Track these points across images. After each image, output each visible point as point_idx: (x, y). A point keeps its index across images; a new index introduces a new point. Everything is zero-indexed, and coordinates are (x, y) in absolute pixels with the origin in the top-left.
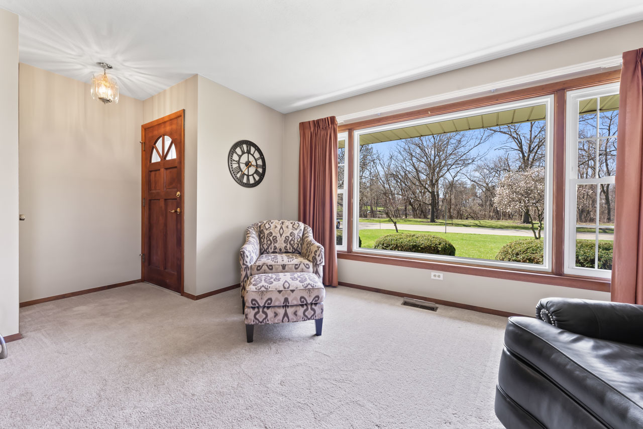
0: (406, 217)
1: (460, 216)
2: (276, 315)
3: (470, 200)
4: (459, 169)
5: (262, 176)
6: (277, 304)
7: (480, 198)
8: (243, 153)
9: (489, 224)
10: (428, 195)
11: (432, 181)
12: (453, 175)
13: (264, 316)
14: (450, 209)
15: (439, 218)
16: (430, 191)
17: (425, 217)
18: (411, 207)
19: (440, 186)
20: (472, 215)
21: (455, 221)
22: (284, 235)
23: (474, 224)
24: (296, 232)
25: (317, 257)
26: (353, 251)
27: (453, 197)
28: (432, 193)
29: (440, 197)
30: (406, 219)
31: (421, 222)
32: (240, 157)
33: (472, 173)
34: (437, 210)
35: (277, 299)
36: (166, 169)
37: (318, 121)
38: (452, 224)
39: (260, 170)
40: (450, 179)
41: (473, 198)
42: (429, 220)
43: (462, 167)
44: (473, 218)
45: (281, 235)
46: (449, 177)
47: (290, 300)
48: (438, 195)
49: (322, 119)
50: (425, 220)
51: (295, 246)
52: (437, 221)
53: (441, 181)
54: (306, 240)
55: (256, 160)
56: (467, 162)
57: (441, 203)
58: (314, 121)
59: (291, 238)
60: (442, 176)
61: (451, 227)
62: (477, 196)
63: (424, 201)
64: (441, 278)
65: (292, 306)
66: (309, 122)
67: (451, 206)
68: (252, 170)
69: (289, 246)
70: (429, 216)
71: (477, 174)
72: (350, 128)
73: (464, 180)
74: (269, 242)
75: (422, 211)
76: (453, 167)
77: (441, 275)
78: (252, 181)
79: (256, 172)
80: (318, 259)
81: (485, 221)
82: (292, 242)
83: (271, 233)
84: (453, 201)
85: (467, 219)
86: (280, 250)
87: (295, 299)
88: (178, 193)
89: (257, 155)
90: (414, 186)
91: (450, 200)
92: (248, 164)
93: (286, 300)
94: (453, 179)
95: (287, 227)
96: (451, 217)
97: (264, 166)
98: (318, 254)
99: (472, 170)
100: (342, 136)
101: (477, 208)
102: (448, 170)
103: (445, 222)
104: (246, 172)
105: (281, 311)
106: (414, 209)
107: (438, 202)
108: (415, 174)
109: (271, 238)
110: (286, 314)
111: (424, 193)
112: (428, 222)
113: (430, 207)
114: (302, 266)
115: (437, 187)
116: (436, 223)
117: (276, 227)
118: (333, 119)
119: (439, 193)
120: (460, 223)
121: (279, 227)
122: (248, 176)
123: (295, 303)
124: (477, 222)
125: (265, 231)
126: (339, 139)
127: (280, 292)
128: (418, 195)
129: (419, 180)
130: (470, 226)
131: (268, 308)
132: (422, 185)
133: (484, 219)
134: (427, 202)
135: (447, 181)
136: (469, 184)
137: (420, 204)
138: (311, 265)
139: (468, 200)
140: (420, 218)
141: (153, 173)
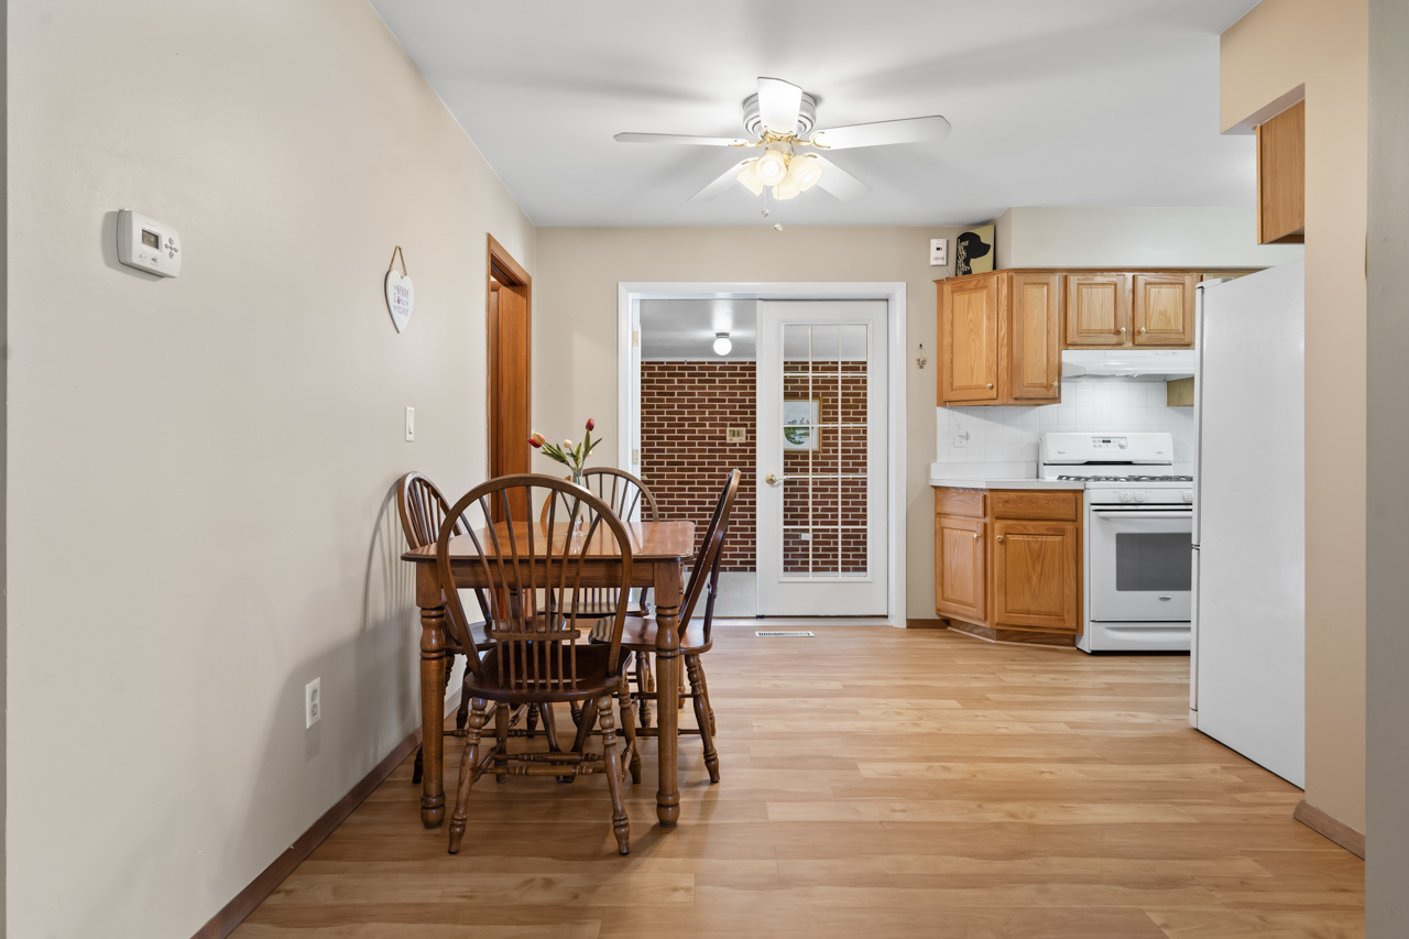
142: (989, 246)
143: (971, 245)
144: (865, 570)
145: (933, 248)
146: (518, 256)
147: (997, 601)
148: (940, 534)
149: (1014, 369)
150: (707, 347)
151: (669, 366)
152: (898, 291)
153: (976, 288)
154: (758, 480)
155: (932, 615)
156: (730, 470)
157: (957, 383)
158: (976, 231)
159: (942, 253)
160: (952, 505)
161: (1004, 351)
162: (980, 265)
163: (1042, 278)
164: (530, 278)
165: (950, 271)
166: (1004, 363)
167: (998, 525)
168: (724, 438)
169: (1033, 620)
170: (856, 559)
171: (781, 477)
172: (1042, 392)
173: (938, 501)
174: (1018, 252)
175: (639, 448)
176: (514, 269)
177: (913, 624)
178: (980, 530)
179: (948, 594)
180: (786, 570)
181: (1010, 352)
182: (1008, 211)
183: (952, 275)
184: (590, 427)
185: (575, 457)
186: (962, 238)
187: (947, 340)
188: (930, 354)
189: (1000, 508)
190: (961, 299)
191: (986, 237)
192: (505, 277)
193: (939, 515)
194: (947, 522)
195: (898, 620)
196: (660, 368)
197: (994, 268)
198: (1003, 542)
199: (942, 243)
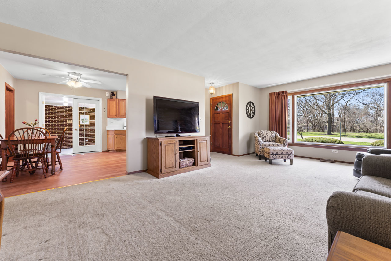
0: (308, 131)
1: (353, 130)
2: (279, 157)
3: (363, 118)
4: (352, 96)
5: (254, 114)
6: (279, 154)
7: (372, 116)
8: (249, 106)
9: (380, 136)
10: (325, 116)
11: (328, 106)
12: (346, 100)
13: (276, 157)
14: (344, 125)
15: (335, 132)
16: (327, 113)
17: (323, 131)
18: (311, 124)
19: (335, 109)
20: (364, 129)
21: (348, 134)
22: (268, 136)
23: (366, 136)
24: (273, 135)
25: (285, 142)
26: (295, 142)
27: (346, 116)
28: (329, 115)
29: (335, 116)
30: (307, 132)
31: (319, 134)
32: (249, 107)
33: (364, 99)
34: (333, 126)
35: (279, 152)
36: (223, 113)
37: (279, 93)
38: (346, 136)
39: (254, 112)
40: (344, 104)
41: (365, 116)
42: (327, 133)
43: (354, 95)
44: (364, 131)
45: (267, 136)
46: (343, 103)
47: (283, 153)
48: (333, 115)
49: (281, 92)
50: (323, 133)
51: (273, 140)
52: (333, 133)
53: (336, 106)
54: (277, 137)
55: (253, 108)
56: (358, 91)
57: (336, 121)
58: (277, 92)
59: (271, 137)
60: (336, 102)
61: (345, 138)
62: (369, 115)
63: (322, 120)
64: (337, 152)
65: (284, 155)
66: (275, 93)
67: (344, 123)
68: (252, 112)
69: (270, 139)
70: (327, 131)
71: (369, 99)
72: (293, 94)
73: (357, 104)
74: (263, 138)
75: (320, 127)
76: (346, 95)
77: (337, 151)
78: (252, 116)
79: (253, 113)
80: (285, 143)
81: (376, 133)
82: (272, 138)
83: (263, 135)
84: (347, 119)
85: (359, 132)
86: (267, 141)
87: (285, 153)
88: (230, 121)
89: (253, 106)
90: (313, 110)
91: (344, 119)
92: (251, 110)
93: (282, 153)
94: (347, 104)
95: (269, 133)
96: (345, 131)
97: (255, 110)
98: (285, 141)
99: (364, 96)
100: (290, 98)
101: (369, 124)
102: (342, 98)
103: (340, 134)
104: (250, 113)
105: (281, 156)
106: (314, 126)
107: (334, 120)
108: (315, 101)
109: (264, 136)
110: (282, 157)
111: (322, 114)
112: (326, 134)
113: (327, 124)
114: (280, 145)
115: (333, 110)
116: (332, 135)
117: (265, 133)
118: (286, 92)
119: (335, 114)
120: (352, 135)
121: (266, 133)
122: (251, 114)
123: (285, 154)
124: (369, 134)
125: (261, 134)
126: (288, 98)
127: (280, 150)
128: (317, 115)
129: (318, 106)
130: (362, 137)
131: (277, 155)
132: (320, 109)
133: (376, 132)
134: (324, 120)
135: (341, 105)
136: (362, 107)
137: (319, 122)
138: (283, 145)
139: (361, 118)
140: (318, 131)
141: (216, 115)
142: (115, 95)
143: (113, 94)
144: (95, 144)
145: (107, 94)
146: (11, 85)
147: (116, 146)
148: (108, 137)
149: (119, 113)
150: (62, 104)
151: (52, 106)
152: (101, 100)
153: (113, 101)
154: (73, 130)
155: (107, 150)
156: (65, 127)
157: (110, 114)
158: (114, 92)
159: (108, 95)
160: (110, 133)
161: (117, 110)
162: (114, 97)
163: (123, 100)
164: (14, 89)
165: (110, 97)
166: (117, 112)
167: (116, 135)
168: (67, 122)
169: (121, 148)
170: (93, 143)
171: (78, 129)
172: (123, 117)
173: (107, 132)
174: (119, 96)
175: (44, 124)
176: (11, 88)
177: (103, 151)
178: (113, 136)
179: (109, 146)
180: (79, 145)
181: (118, 110)
182: (118, 90)
183: (110, 98)
184: (36, 120)
185: (33, 125)
186: (112, 93)
187: (109, 108)
188: (106, 110)
189: (116, 133)
190: (111, 102)
191: (115, 93)
192: (8, 89)
193: (108, 134)
194: (109, 135)
195: (101, 151)
196: (49, 107)
197: (116, 98)
198: (117, 138)
199: (108, 93)
